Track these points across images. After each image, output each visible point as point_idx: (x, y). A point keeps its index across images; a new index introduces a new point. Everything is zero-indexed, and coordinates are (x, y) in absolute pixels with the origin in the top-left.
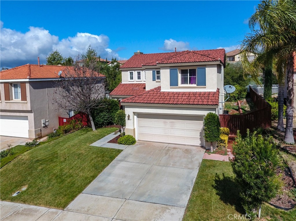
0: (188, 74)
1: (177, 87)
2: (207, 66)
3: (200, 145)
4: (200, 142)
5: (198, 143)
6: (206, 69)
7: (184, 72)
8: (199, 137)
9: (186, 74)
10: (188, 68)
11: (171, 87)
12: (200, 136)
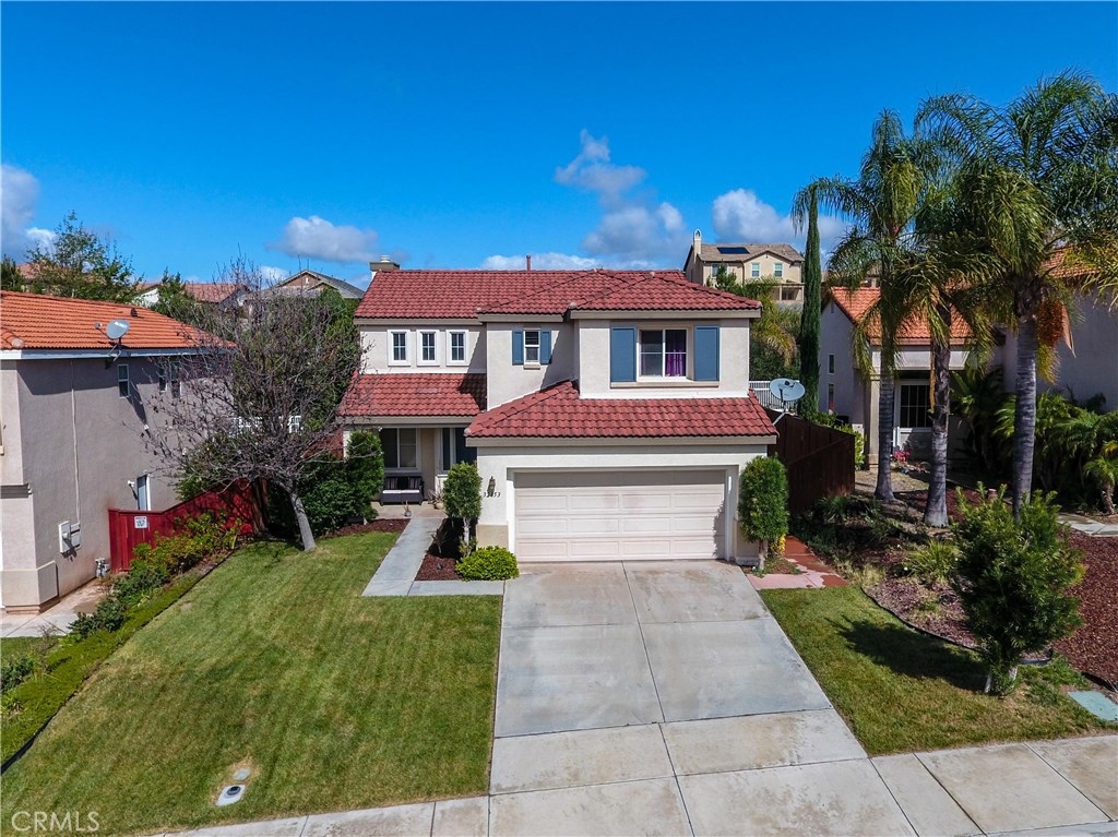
0: (664, 344)
1: (634, 384)
2: (722, 323)
3: (714, 557)
4: (714, 547)
5: (708, 549)
6: (722, 330)
7: (650, 338)
8: (713, 532)
9: (656, 345)
10: (664, 328)
11: (614, 384)
12: (715, 528)
